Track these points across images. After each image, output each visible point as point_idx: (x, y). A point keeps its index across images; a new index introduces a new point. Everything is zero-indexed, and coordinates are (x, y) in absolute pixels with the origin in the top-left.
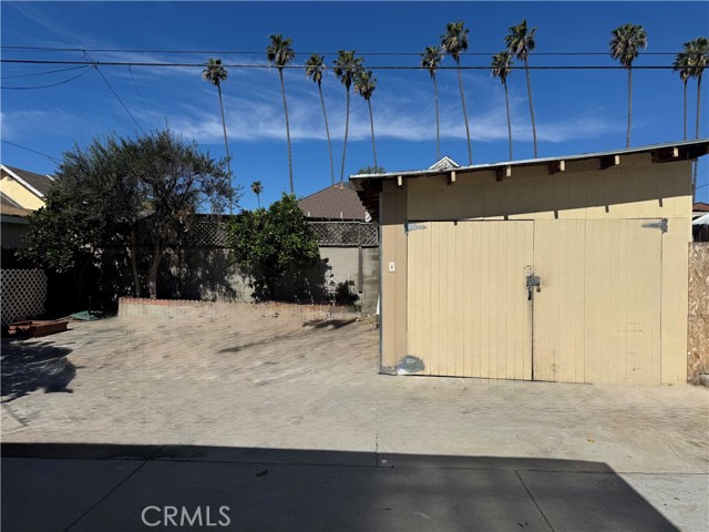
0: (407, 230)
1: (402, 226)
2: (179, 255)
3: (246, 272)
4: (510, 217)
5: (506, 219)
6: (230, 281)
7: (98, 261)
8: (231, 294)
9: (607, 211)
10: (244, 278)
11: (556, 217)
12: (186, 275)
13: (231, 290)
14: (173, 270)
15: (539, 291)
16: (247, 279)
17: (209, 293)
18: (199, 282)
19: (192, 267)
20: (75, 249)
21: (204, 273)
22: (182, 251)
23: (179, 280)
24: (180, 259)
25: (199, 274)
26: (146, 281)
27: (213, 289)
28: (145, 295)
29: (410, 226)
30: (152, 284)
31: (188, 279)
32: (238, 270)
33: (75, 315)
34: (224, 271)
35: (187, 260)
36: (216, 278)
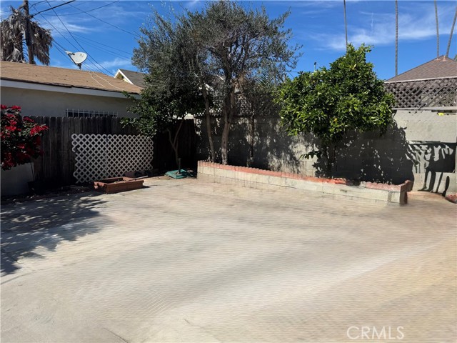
2: (253, 124)
3: (309, 141)
6: (294, 150)
7: (198, 129)
8: (294, 162)
10: (307, 146)
12: (257, 144)
13: (295, 158)
14: (248, 138)
16: (310, 148)
17: (276, 160)
18: (268, 149)
19: (262, 136)
21: (272, 141)
22: (255, 121)
23: (252, 147)
24: (253, 128)
25: (268, 142)
27: (279, 157)
28: (218, 161)
30: (223, 150)
31: (259, 146)
32: (302, 139)
33: (169, 173)
34: (289, 140)
35: (259, 129)
36: (282, 147)
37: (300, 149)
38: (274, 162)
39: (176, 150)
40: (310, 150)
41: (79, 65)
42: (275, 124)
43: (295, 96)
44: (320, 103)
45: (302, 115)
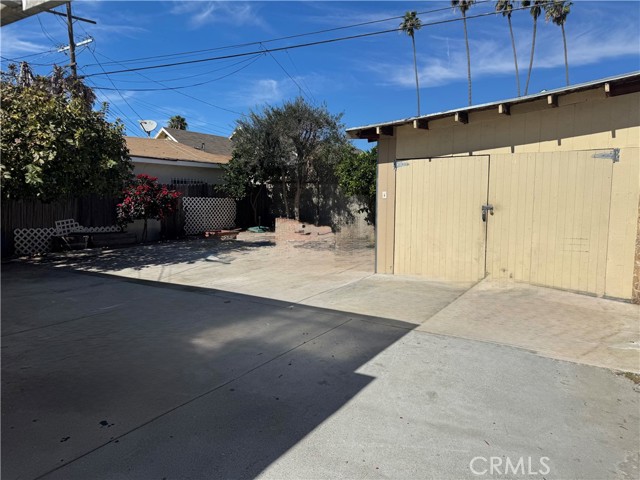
0: (395, 166)
1: (392, 164)
2: (318, 188)
3: (361, 201)
4: (474, 153)
5: (471, 155)
6: (351, 208)
7: (270, 193)
8: (351, 218)
9: (559, 144)
10: (359, 205)
11: (513, 152)
12: (322, 204)
13: (351, 215)
14: (314, 200)
15: (492, 214)
17: (337, 217)
18: (331, 208)
19: (326, 198)
20: (246, 185)
21: (333, 202)
22: (320, 186)
23: (318, 207)
24: (318, 192)
25: (331, 203)
26: (293, 208)
27: (339, 214)
28: (292, 217)
29: (398, 163)
30: (296, 209)
31: (324, 206)
32: (356, 200)
33: (251, 229)
34: (347, 201)
35: (323, 192)
36: (341, 206)
37: (355, 207)
38: (336, 218)
39: (255, 210)
40: (362, 207)
41: (149, 133)
42: (336, 188)
43: (349, 171)
44: (364, 176)
45: (352, 183)
